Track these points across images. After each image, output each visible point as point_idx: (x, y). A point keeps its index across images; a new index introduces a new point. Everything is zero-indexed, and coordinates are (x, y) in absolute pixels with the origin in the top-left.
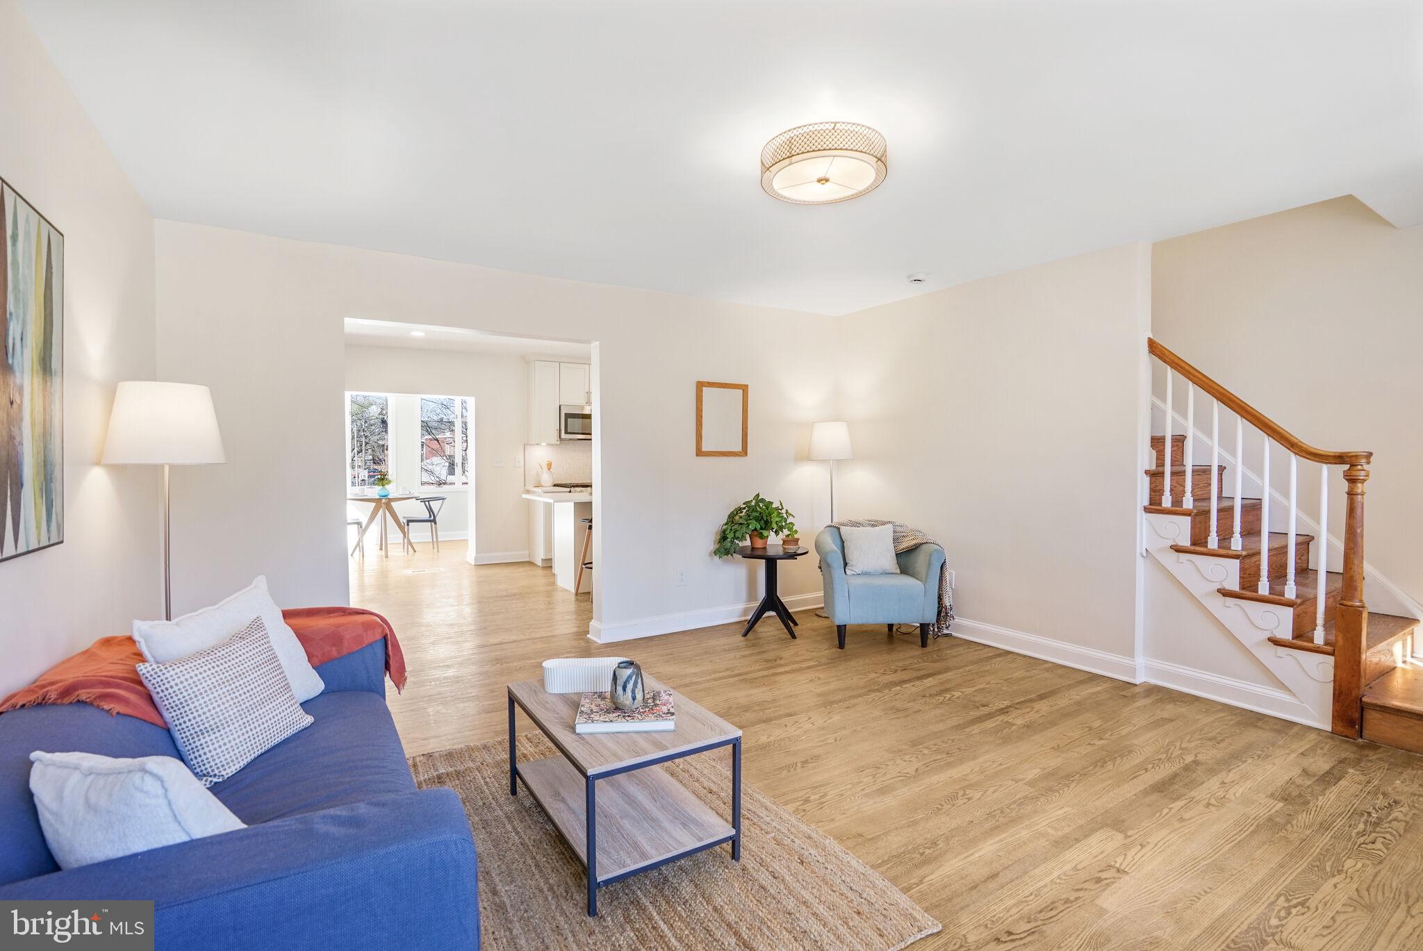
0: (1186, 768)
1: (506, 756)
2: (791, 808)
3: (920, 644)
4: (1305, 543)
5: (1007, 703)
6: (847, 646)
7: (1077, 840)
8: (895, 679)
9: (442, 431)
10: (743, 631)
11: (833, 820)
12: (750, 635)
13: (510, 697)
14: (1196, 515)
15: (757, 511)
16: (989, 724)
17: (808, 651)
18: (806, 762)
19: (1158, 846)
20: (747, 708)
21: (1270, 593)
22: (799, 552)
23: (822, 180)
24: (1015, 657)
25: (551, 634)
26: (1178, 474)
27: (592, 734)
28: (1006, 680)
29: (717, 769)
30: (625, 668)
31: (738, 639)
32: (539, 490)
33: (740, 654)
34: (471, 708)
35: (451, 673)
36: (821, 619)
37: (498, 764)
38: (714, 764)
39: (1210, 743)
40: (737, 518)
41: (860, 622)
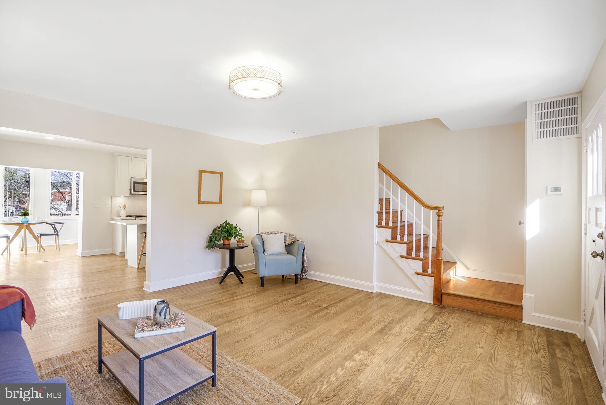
0: (389, 323)
1: (96, 354)
2: (239, 359)
3: (295, 283)
4: (426, 238)
5: (328, 304)
6: (265, 286)
7: (352, 356)
8: (284, 298)
9: (65, 187)
10: (219, 282)
11: (257, 362)
12: (222, 284)
13: (99, 324)
14: (393, 228)
15: (226, 228)
16: (321, 314)
17: (248, 289)
18: (246, 338)
19: (380, 353)
20: (220, 317)
21: (416, 256)
22: (244, 246)
23: (256, 89)
24: (331, 285)
25: (123, 289)
26: (387, 213)
27: (143, 337)
28: (328, 295)
29: (206, 346)
30: (161, 304)
31: (217, 285)
32: (119, 218)
33: (217, 292)
34: (76, 331)
35: (65, 314)
36: (253, 274)
37: (91, 359)
38: (205, 344)
39: (397, 312)
40: (217, 231)
41: (270, 275)
